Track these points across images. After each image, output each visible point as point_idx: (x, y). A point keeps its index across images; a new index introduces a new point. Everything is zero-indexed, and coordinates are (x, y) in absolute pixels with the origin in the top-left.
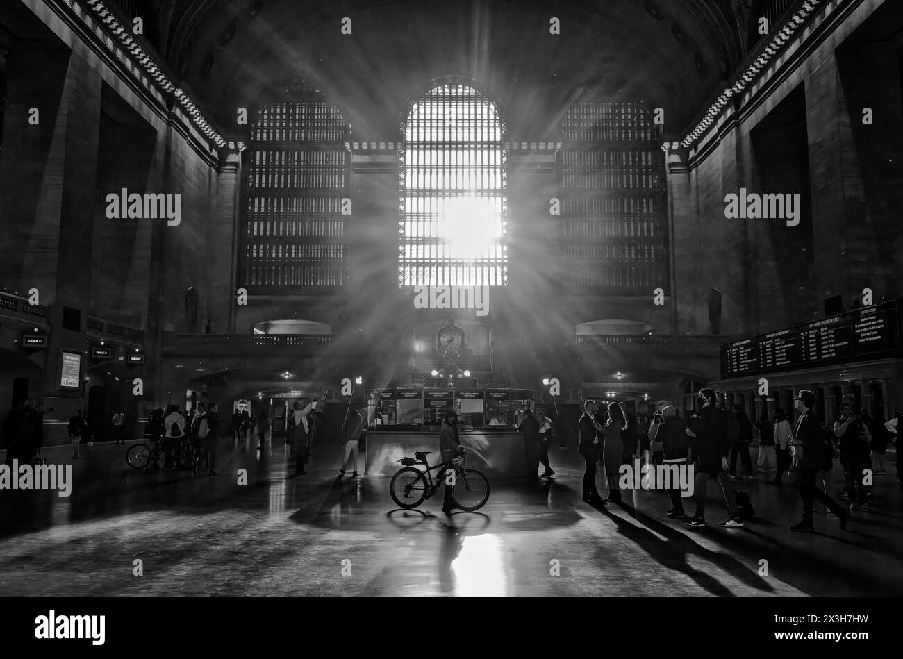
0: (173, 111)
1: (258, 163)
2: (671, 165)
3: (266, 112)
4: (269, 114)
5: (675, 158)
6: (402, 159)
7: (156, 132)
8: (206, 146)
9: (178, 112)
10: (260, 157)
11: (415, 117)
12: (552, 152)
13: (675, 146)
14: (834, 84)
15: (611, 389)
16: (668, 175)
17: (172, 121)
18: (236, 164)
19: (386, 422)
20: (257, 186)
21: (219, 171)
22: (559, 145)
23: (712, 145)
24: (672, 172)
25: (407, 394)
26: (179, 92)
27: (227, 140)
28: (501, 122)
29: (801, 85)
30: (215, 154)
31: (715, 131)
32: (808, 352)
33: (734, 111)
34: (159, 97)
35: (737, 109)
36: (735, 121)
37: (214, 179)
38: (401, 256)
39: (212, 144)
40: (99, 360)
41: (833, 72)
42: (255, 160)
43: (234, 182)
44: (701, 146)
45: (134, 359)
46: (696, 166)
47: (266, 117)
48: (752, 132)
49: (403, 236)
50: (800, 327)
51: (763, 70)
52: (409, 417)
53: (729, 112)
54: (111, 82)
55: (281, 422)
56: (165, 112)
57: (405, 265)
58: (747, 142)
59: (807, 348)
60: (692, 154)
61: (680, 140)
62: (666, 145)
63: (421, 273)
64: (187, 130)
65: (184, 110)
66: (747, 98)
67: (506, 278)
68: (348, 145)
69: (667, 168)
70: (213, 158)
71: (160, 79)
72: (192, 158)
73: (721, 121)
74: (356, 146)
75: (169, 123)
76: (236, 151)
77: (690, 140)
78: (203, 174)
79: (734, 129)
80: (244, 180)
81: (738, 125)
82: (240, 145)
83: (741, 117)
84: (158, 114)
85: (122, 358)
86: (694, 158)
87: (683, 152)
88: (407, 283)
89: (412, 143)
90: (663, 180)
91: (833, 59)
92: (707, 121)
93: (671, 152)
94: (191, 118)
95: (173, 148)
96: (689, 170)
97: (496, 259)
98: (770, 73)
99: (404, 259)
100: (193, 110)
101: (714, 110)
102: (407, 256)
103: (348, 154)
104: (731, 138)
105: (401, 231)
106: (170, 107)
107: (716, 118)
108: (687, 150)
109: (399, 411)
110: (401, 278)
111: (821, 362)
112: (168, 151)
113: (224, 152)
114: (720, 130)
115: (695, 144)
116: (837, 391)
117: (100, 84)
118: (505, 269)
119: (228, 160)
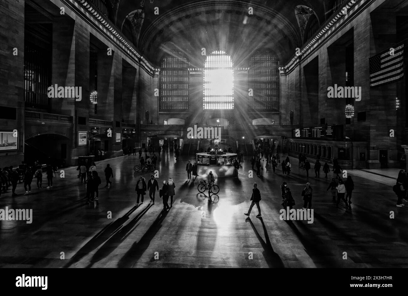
0: (141, 63)
1: (164, 74)
2: (281, 74)
3: (166, 59)
4: (166, 60)
5: (282, 72)
6: (204, 73)
7: (136, 69)
8: (150, 71)
9: (142, 63)
10: (164, 73)
11: (208, 60)
12: (246, 70)
13: (282, 68)
14: (326, 58)
15: (262, 138)
16: (280, 77)
17: (141, 66)
18: (158, 75)
19: (200, 163)
20: (164, 81)
21: (153, 77)
22: (249, 68)
23: (293, 69)
24: (281, 76)
25: (205, 157)
26: (142, 57)
27: (155, 68)
28: (232, 62)
29: (317, 57)
30: (152, 72)
31: (293, 65)
32: (314, 135)
33: (299, 61)
34: (137, 59)
35: (300, 60)
36: (299, 63)
37: (152, 79)
38: (204, 101)
39: (151, 70)
40: (125, 134)
41: (326, 54)
42: (163, 74)
43: (157, 80)
44: (290, 69)
45: (133, 132)
46: (288, 74)
47: (165, 61)
48: (304, 67)
49: (204, 95)
50: (312, 128)
51: (308, 50)
52: (206, 162)
53: (298, 61)
54: (124, 58)
55: (172, 147)
56: (138, 63)
57: (205, 103)
58: (302, 70)
59: (314, 134)
60: (287, 71)
61: (284, 66)
62: (280, 68)
63: (209, 105)
64: (144, 67)
65: (143, 62)
66: (303, 57)
67: (233, 106)
68: (189, 69)
69: (280, 75)
70: (151, 74)
71: (135, 53)
72: (146, 74)
73: (295, 63)
74: (191, 70)
75: (140, 66)
76: (158, 71)
77: (287, 67)
78: (149, 79)
79: (299, 66)
80: (160, 79)
81: (300, 65)
82: (159, 69)
83: (301, 62)
84: (137, 64)
85: (130, 132)
86: (288, 72)
87: (285, 70)
88: (206, 108)
89: (207, 68)
90: (279, 78)
91: (327, 50)
92: (291, 62)
93: (281, 70)
94: (145, 64)
95: (141, 73)
96: (286, 75)
97: (230, 101)
98: (309, 51)
99: (205, 101)
100: (146, 62)
101: (293, 59)
102: (206, 101)
103: (189, 72)
104: (297, 69)
105: (204, 94)
106: (140, 62)
107: (294, 62)
108: (286, 70)
109: (204, 161)
110: (204, 107)
111: (317, 139)
112: (140, 74)
113: (154, 71)
114: (295, 65)
115: (288, 68)
116: (320, 147)
117: (122, 59)
118: (233, 104)
119: (156, 74)
